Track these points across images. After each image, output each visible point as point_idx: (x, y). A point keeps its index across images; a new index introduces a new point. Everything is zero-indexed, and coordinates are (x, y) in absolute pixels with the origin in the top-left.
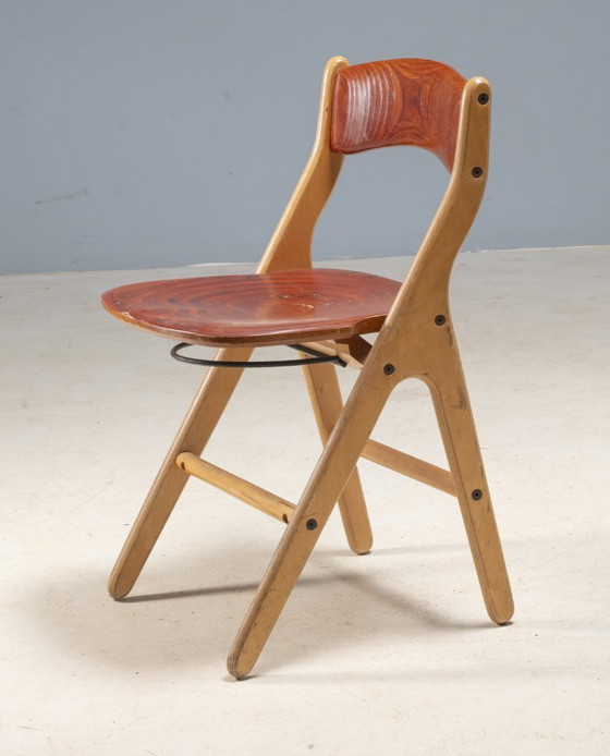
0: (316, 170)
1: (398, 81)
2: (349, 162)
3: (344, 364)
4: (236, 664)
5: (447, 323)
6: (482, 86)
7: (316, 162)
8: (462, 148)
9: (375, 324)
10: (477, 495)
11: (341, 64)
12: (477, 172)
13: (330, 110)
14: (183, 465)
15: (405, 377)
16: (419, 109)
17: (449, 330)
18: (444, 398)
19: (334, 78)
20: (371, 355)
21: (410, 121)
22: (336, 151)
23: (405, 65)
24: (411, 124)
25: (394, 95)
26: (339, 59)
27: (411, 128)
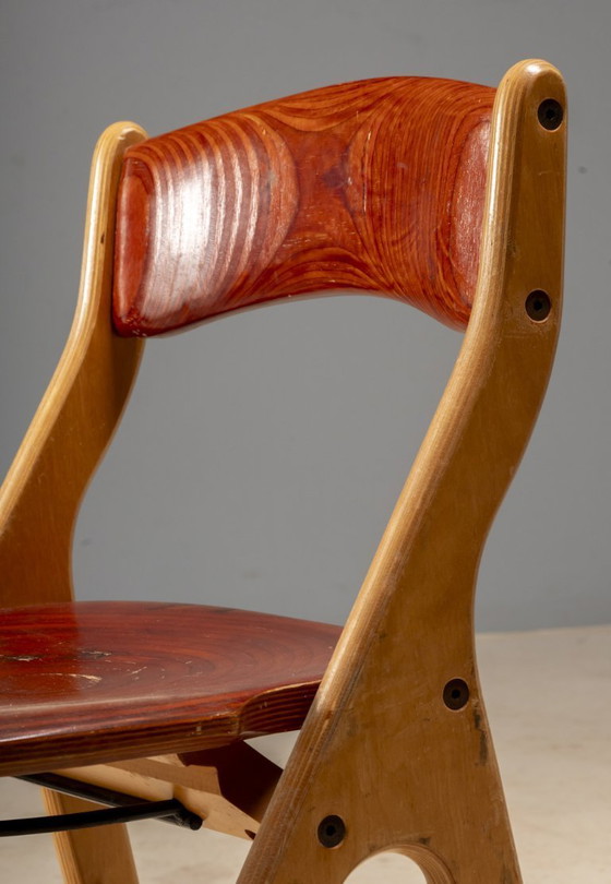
0: (79, 375)
1: (280, 145)
2: (153, 350)
3: (193, 820)
5: (474, 701)
6: (545, 80)
7: (81, 357)
8: (500, 238)
9: (290, 708)
11: (131, 137)
12: (541, 304)
13: (110, 239)
15: (373, 850)
16: (341, 194)
17: (478, 718)
20: (280, 793)
21: (320, 229)
22: (125, 334)
23: (298, 105)
24: (322, 236)
25: (273, 177)
26: (126, 127)
27: (322, 246)
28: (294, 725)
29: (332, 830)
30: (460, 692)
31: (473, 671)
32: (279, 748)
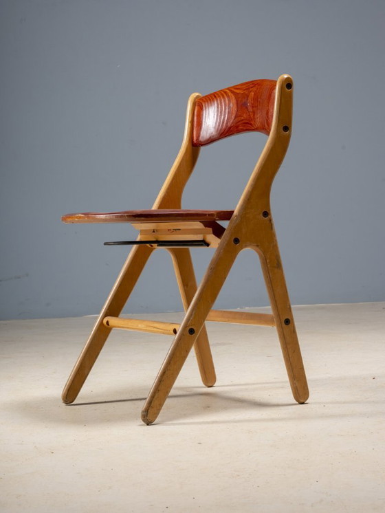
1: (233, 97)
2: (202, 149)
3: (208, 245)
4: (147, 414)
5: (269, 216)
6: (288, 79)
8: (277, 114)
9: (228, 215)
10: (288, 322)
11: (198, 96)
12: (286, 128)
13: (192, 122)
14: (107, 323)
16: (247, 108)
17: (270, 220)
18: (268, 261)
19: (194, 104)
20: (225, 233)
21: (242, 116)
22: (195, 146)
23: (237, 87)
24: (243, 118)
25: (231, 105)
26: (196, 94)
27: (242, 120)
28: (229, 219)
29: (236, 241)
30: (266, 214)
31: (269, 210)
32: (224, 224)
